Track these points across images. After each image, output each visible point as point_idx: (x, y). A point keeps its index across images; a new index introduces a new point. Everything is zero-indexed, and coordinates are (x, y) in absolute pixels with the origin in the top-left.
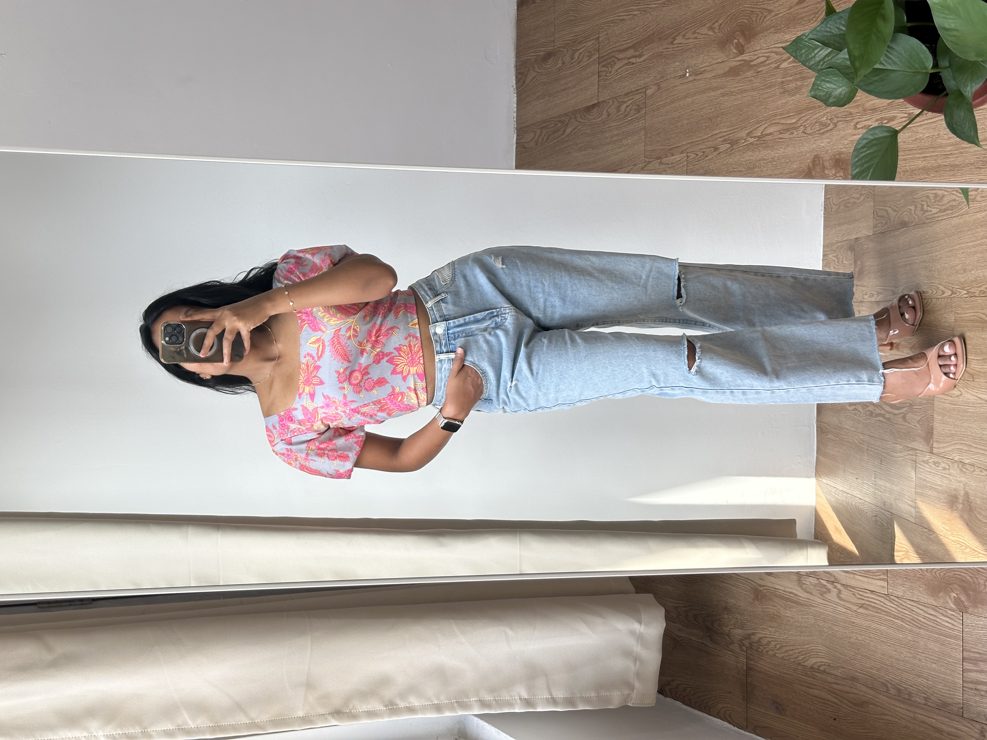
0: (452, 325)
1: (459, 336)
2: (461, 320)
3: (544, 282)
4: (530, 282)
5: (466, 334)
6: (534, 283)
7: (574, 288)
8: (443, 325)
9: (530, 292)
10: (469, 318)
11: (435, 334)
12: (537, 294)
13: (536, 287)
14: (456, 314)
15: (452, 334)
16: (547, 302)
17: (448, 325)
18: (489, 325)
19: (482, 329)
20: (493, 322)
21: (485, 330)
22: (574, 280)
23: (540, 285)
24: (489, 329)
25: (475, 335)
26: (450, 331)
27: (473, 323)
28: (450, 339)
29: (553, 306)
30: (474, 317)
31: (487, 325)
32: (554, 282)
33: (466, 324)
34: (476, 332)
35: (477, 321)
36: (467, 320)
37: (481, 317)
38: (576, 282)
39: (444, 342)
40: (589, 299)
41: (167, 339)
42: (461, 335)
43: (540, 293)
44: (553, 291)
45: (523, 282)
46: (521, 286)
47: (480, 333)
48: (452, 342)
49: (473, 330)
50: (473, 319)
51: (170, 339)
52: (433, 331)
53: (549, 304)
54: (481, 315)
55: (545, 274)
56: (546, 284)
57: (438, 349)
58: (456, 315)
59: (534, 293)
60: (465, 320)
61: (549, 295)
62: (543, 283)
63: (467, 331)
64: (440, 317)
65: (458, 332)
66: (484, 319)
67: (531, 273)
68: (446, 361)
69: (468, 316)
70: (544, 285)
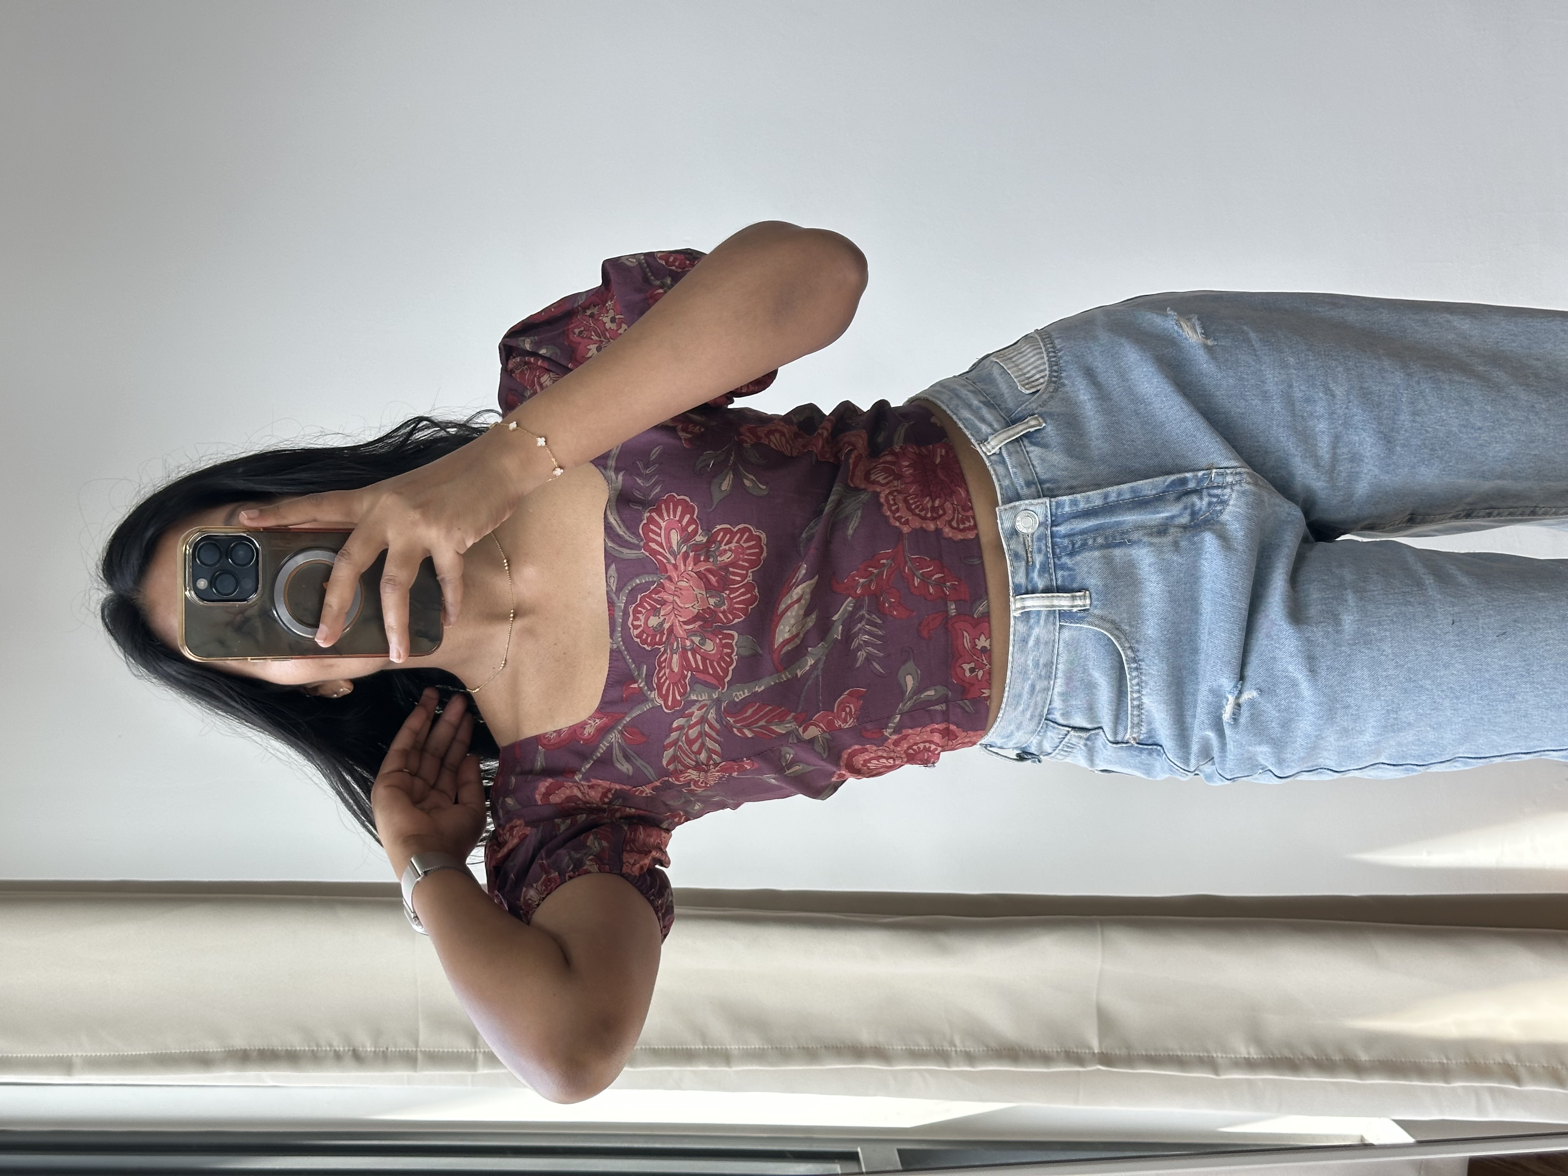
0: (1067, 509)
1: (1084, 545)
2: (1095, 497)
3: (1332, 386)
4: (1291, 386)
5: (1106, 538)
6: (1303, 388)
7: (1421, 405)
8: (1040, 510)
9: (1294, 415)
10: (1119, 494)
11: (1014, 533)
12: (1311, 423)
13: (1308, 400)
14: (1074, 478)
15: (1065, 536)
16: (1340, 445)
17: (1056, 509)
18: (1172, 517)
19: (1151, 527)
20: (1185, 508)
21: (1162, 530)
22: (1418, 382)
23: (1321, 395)
24: (1172, 530)
25: (1132, 543)
26: (1062, 529)
27: (1129, 509)
28: (1058, 551)
29: (1356, 458)
30: (1133, 490)
31: (1167, 518)
32: (1362, 388)
33: (1108, 509)
34: (1135, 536)
35: (1140, 503)
36: (1113, 498)
37: (1154, 492)
38: (1426, 387)
39: (1038, 559)
40: (1460, 440)
41: (202, 584)
42: (1090, 542)
43: (1318, 418)
44: (1359, 415)
45: (1271, 387)
46: (1266, 397)
47: (1145, 539)
48: (1065, 560)
49: (1126, 527)
50: (1127, 496)
51: (212, 583)
52: (1007, 525)
53: (1345, 450)
54: (1155, 487)
55: (1334, 363)
56: (1339, 392)
57: (1021, 579)
58: (1075, 483)
59: (1302, 417)
60: (1106, 496)
61: (1347, 424)
62: (1328, 391)
63: (1109, 532)
64: (1029, 484)
65: (1083, 532)
66: (1159, 499)
67: (1292, 360)
68: (1043, 617)
69: (1115, 488)
70: (1333, 396)
